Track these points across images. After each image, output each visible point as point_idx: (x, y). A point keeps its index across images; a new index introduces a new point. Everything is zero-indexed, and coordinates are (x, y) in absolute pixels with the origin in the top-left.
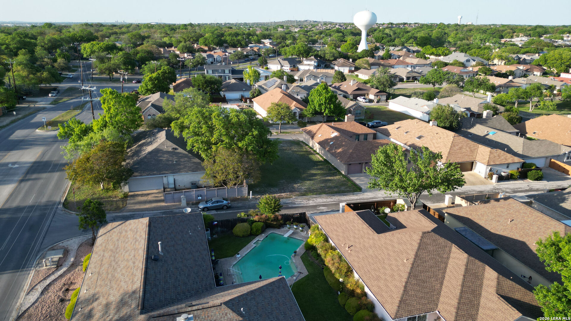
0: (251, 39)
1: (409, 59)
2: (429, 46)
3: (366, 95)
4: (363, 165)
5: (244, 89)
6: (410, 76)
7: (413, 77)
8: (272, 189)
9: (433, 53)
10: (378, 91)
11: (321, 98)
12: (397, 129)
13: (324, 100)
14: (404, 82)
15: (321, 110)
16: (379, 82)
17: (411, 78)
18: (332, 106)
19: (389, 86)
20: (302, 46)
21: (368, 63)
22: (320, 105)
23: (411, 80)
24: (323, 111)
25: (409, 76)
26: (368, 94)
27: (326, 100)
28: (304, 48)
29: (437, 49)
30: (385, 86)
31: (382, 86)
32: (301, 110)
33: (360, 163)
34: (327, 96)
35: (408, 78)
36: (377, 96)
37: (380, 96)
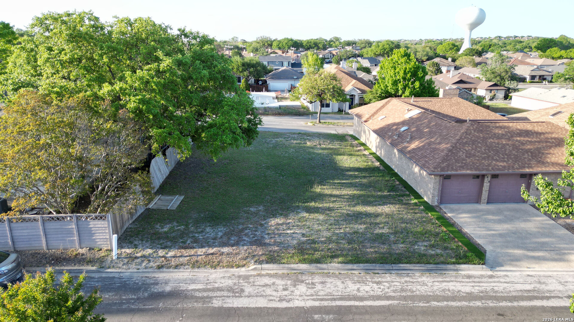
0: (332, 45)
1: (530, 59)
2: (556, 49)
3: (473, 90)
4: (486, 180)
5: (295, 77)
6: (536, 74)
7: (540, 76)
8: (208, 229)
9: (561, 56)
10: (491, 83)
11: (397, 71)
12: (554, 115)
13: (402, 73)
14: (526, 82)
15: (397, 90)
16: (493, 73)
17: (538, 77)
18: (417, 84)
19: (509, 79)
20: (388, 44)
21: (474, 62)
22: (395, 83)
23: (537, 79)
24: (400, 92)
25: (534, 74)
26: (475, 89)
27: (405, 73)
28: (389, 45)
29: (568, 51)
30: (502, 79)
31: (498, 78)
32: (363, 92)
33: (477, 177)
34: (408, 66)
35: (533, 77)
36: (491, 90)
37: (496, 91)
